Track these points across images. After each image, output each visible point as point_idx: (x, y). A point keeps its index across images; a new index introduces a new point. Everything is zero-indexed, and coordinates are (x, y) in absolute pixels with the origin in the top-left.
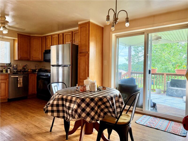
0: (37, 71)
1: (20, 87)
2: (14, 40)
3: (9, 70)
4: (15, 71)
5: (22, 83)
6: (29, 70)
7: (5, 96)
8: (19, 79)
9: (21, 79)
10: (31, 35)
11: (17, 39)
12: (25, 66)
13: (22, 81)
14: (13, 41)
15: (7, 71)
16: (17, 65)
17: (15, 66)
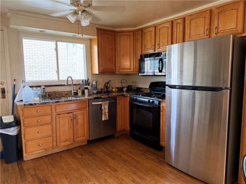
0: (125, 89)
1: (105, 121)
2: (91, 40)
3: (86, 91)
4: (95, 92)
5: (107, 114)
6: (114, 90)
7: (84, 136)
8: (103, 108)
9: (107, 107)
10: (117, 30)
11: (96, 37)
12: (108, 83)
13: (107, 111)
14: (89, 41)
15: (83, 93)
16: (96, 82)
17: (94, 83)
